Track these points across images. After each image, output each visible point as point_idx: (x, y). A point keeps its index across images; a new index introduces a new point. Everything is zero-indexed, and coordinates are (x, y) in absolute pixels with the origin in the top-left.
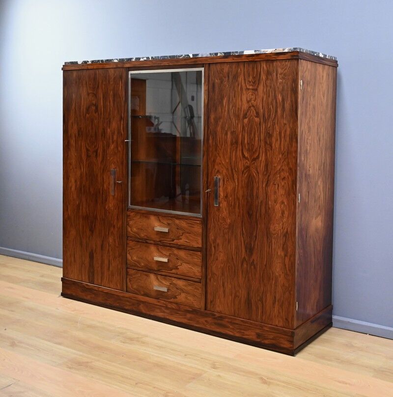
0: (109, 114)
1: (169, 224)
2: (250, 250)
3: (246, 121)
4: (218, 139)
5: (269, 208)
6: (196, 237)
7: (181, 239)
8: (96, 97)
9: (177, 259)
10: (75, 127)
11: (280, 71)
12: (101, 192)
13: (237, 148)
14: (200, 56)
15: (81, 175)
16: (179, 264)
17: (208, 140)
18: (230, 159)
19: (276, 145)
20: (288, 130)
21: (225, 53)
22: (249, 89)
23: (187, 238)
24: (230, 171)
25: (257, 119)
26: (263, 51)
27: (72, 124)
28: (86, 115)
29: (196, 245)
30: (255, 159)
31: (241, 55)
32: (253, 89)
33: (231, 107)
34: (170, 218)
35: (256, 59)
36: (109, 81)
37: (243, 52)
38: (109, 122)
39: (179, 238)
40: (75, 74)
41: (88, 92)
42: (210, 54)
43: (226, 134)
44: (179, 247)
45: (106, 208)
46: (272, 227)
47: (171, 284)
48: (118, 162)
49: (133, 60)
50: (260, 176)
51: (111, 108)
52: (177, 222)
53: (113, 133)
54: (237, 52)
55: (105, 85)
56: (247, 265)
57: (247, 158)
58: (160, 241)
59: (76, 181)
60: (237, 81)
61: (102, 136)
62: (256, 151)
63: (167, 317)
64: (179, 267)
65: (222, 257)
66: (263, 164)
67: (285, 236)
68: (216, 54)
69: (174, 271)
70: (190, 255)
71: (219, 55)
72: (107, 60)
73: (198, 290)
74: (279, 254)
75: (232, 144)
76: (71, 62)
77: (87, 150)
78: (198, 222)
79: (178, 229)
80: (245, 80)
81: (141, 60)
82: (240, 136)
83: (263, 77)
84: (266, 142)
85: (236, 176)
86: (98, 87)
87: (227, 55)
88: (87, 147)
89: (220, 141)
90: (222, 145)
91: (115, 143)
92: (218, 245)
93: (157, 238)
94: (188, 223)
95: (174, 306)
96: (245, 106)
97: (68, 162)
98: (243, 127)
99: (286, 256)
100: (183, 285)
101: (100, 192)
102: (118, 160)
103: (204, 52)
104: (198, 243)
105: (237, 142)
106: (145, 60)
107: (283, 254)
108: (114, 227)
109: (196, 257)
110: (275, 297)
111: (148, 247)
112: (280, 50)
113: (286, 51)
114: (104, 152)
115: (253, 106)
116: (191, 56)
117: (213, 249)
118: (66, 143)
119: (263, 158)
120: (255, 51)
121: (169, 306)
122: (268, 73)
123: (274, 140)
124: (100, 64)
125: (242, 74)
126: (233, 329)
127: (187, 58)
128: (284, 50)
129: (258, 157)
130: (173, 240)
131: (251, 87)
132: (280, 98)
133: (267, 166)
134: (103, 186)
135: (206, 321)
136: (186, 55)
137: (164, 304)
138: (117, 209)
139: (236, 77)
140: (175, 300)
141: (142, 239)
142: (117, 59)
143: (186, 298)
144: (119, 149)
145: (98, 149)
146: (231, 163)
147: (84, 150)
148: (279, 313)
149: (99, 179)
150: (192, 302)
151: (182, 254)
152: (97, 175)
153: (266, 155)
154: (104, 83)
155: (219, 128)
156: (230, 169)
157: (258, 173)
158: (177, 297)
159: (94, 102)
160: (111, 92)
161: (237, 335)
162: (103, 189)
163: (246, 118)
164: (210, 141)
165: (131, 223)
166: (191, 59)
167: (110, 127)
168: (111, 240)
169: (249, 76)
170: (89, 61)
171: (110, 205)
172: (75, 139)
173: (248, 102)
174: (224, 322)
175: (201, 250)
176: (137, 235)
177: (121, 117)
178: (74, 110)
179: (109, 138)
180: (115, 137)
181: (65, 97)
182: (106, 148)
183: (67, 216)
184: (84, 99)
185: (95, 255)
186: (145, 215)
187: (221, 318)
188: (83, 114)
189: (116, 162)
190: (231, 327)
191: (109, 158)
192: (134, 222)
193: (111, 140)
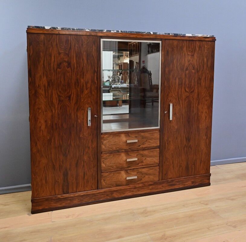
0: (83, 69)
1: (136, 137)
2: (188, 139)
3: (187, 72)
4: (171, 82)
5: (199, 116)
6: (155, 141)
7: (145, 144)
8: (68, 56)
9: (143, 156)
10: (44, 79)
11: (206, 46)
12: (75, 126)
13: (182, 86)
14: (158, 34)
15: (52, 116)
16: (144, 159)
17: (164, 83)
18: (178, 93)
19: (203, 84)
20: (209, 76)
21: (174, 34)
22: (189, 55)
23: (149, 142)
24: (178, 100)
25: (193, 71)
26: (196, 35)
27: (41, 76)
28: (57, 70)
29: (155, 145)
30: (192, 92)
31: (184, 36)
32: (191, 55)
33: (178, 64)
34: (136, 133)
35: (192, 40)
36: (82, 44)
37: (185, 35)
38: (82, 75)
39: (143, 144)
40: (42, 37)
41: (59, 51)
42: (165, 33)
43: (176, 79)
44: (144, 149)
45: (81, 136)
46: (200, 126)
47: (137, 173)
48: (91, 102)
49: (105, 31)
50: (195, 100)
51: (84, 65)
52: (142, 134)
53: (87, 83)
54: (182, 34)
55: (77, 47)
56: (187, 148)
57: (187, 92)
58: (130, 149)
59: (46, 121)
60: (182, 50)
62: (192, 87)
63: (136, 193)
64: (143, 161)
65: (172, 147)
66: (196, 94)
67: (207, 129)
68: (169, 34)
69: (140, 164)
70: (152, 152)
71: (171, 34)
72: (78, 29)
73: (157, 170)
74: (204, 138)
75: (179, 85)
76: (36, 27)
77: (59, 96)
78: (157, 131)
79: (143, 138)
80: (187, 50)
82: (184, 80)
83: (197, 49)
84: (198, 83)
85: (181, 102)
86: (70, 48)
87: (176, 35)
88: (59, 94)
89: (171, 83)
90: (173, 85)
91: (88, 90)
92: (170, 142)
93: (125, 147)
94: (150, 133)
95: (141, 185)
96: (187, 64)
97: (36, 107)
98: (186, 75)
99: (207, 138)
100: (147, 171)
102: (92, 101)
103: (161, 32)
104: (157, 144)
105: (182, 84)
106: (115, 32)
107: (205, 138)
108: (89, 148)
109: (156, 152)
110: (201, 160)
111: (120, 155)
112: (205, 36)
113: (208, 36)
114: (78, 97)
115: (191, 64)
116: (152, 33)
117: (167, 144)
118: (33, 92)
119: (196, 91)
120: (192, 35)
121: (137, 186)
122: (200, 47)
123: (202, 81)
124: (71, 31)
125: (185, 46)
126: (179, 184)
127: (149, 34)
128: (207, 36)
129: (194, 90)
130: (140, 146)
131: (190, 54)
132: (205, 60)
133: (198, 95)
134: (77, 121)
135: (162, 186)
136: (148, 32)
137: (133, 186)
138: (91, 135)
139: (182, 48)
140: (142, 181)
141: (115, 151)
142: (89, 29)
143: (149, 178)
144: (93, 93)
145: (71, 95)
146: (178, 95)
147: (55, 96)
148: (203, 167)
150: (153, 179)
151: (146, 152)
152: (70, 114)
153: (198, 89)
154: (77, 45)
155: (171, 76)
156: (177, 98)
157: (194, 99)
158: (142, 179)
159: (66, 60)
160: (85, 53)
161: (181, 186)
162: (77, 123)
163: (187, 70)
164: (166, 84)
165: (105, 142)
166: (152, 35)
167: (83, 78)
168: (86, 158)
169: (189, 48)
170: (59, 28)
171: (85, 134)
172: (44, 89)
173: (188, 62)
174: (174, 183)
175: (159, 147)
176: (110, 149)
177: (95, 71)
178: (43, 65)
179: (83, 86)
180: (89, 85)
181: (31, 54)
182: (79, 93)
183: (35, 150)
184: (54, 57)
185: (69, 172)
186: (117, 135)
187: (172, 181)
188: (54, 68)
189: (90, 102)
190: (178, 183)
191: (83, 101)
192: (107, 141)
193: (85, 87)
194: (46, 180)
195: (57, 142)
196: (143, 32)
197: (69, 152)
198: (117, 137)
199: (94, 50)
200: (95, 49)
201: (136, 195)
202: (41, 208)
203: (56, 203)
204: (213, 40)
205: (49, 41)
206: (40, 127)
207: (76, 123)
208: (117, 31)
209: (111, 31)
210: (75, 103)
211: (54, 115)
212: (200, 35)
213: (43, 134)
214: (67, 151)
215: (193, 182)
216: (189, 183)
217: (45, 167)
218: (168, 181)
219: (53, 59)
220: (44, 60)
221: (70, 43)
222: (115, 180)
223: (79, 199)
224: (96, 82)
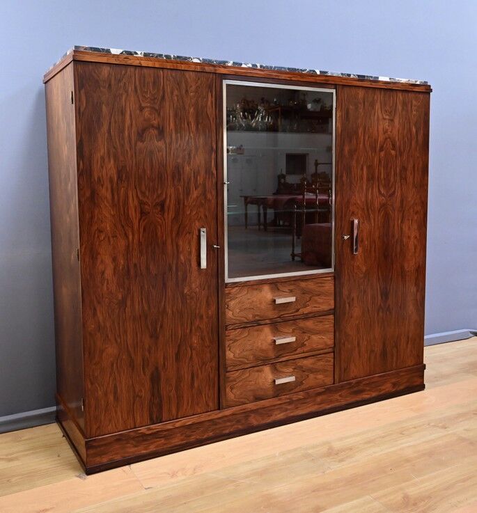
1: (292, 291)
2: (385, 295)
3: (382, 154)
4: (353, 175)
5: (404, 246)
6: (327, 298)
7: (309, 305)
8: (159, 114)
9: (304, 333)
10: (111, 164)
11: (414, 102)
12: (174, 268)
13: (373, 184)
14: (329, 74)
16: (306, 338)
17: (342, 176)
18: (366, 196)
19: (410, 179)
20: (421, 163)
21: (359, 76)
22: (385, 119)
23: (316, 302)
24: (366, 212)
25: (393, 152)
26: (398, 79)
27: (102, 158)
28: (136, 144)
29: (325, 307)
30: (391, 195)
31: (376, 81)
32: (389, 120)
33: (367, 138)
34: (292, 282)
35: (391, 89)
36: (187, 91)
37: (378, 78)
38: (187, 157)
39: (305, 306)
40: (106, 71)
41: (140, 104)
42: (342, 74)
43: (362, 169)
44: (306, 317)
45: (186, 291)
46: (406, 266)
47: (295, 369)
48: (206, 216)
49: (230, 65)
50: (396, 213)
51: (192, 135)
52: (303, 284)
53: (196, 174)
54: (372, 77)
55: (177, 96)
56: (383, 312)
57: (383, 195)
58: (279, 317)
59: (114, 259)
60: (373, 108)
61: (173, 178)
62: (392, 187)
63: (292, 414)
64: (305, 343)
65: (357, 312)
66: (399, 200)
67: (417, 270)
68: (349, 75)
69: (299, 350)
70: (321, 322)
71: (352, 76)
72: (178, 57)
73: (330, 361)
74: (412, 290)
75: (368, 180)
77: (141, 203)
78: (330, 278)
79: (304, 294)
80: (381, 108)
81: (243, 66)
82: (377, 170)
83: (400, 107)
84: (401, 177)
85: (372, 216)
86: (163, 97)
87: (361, 78)
88: (141, 198)
89: (355, 177)
90: (358, 181)
91: (200, 189)
92: (353, 299)
93: (271, 314)
94: (318, 283)
95: (301, 395)
96: (381, 139)
97: (95, 227)
98: (380, 161)
99: (417, 291)
100: (311, 364)
101: (170, 269)
102: (207, 214)
103: (335, 70)
104: (330, 304)
105: (373, 178)
106: (250, 68)
107: (415, 290)
108: (201, 317)
109: (327, 323)
110: (408, 337)
111: (262, 331)
112: (413, 81)
113: (418, 83)
114: (179, 204)
115: (389, 138)
116: (318, 73)
117: (347, 305)
118: (88, 194)
119: (398, 194)
120: (390, 79)
121: (295, 397)
122: (404, 104)
123: (408, 173)
124: (163, 61)
125: (379, 101)
126: (369, 390)
127: (313, 74)
128: (416, 82)
129: (394, 192)
130: (298, 310)
131: (387, 117)
132: (414, 130)
133: (402, 201)
134: (178, 257)
135: (340, 396)
136: (311, 71)
137: (286, 398)
138: (206, 288)
139: (372, 105)
140: (303, 387)
141: (251, 322)
142: (199, 59)
143: (316, 378)
144: (209, 196)
145: (165, 200)
146: (367, 202)
148: (411, 351)
149: (169, 247)
150: (323, 380)
151: (309, 324)
152: (164, 243)
153: (402, 190)
154: (176, 92)
155: (354, 162)
156: (366, 208)
157: (394, 210)
158: (304, 382)
159: (155, 123)
160: (192, 110)
161: (374, 394)
162: (177, 264)
163: (383, 151)
164: (345, 178)
165: (232, 303)
166: (319, 76)
167: (189, 164)
168: (195, 340)
169: (385, 105)
170: (139, 52)
171: (193, 286)
172: (109, 187)
173: (384, 133)
174: (361, 388)
175: (333, 312)
176: (243, 319)
177: (212, 148)
178: (107, 134)
179: (190, 180)
180: (200, 180)
181: (82, 110)
182: (182, 196)
183: (93, 326)
184: (131, 116)
185: (162, 374)
186: (255, 287)
187: (358, 383)
188: (130, 141)
189: (203, 217)
190: (368, 388)
191: (188, 213)
192: (237, 300)
193: (192, 185)
194: (115, 393)
195: (137, 307)
196: (301, 70)
197: (161, 327)
198: (255, 293)
199: (209, 103)
200: (212, 103)
201: (293, 417)
202: (105, 460)
203: (136, 446)
204: (426, 90)
205: (120, 81)
206: (103, 273)
207: (175, 262)
208: (253, 65)
209: (241, 64)
210: (175, 218)
211: (131, 245)
212: (404, 80)
213: (108, 289)
214: (159, 326)
215: (394, 385)
216: (388, 387)
217: (112, 365)
218: (350, 384)
219: (128, 122)
220: (110, 123)
221: (163, 88)
222: (252, 388)
223: (182, 435)
224: (215, 172)
